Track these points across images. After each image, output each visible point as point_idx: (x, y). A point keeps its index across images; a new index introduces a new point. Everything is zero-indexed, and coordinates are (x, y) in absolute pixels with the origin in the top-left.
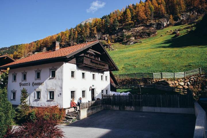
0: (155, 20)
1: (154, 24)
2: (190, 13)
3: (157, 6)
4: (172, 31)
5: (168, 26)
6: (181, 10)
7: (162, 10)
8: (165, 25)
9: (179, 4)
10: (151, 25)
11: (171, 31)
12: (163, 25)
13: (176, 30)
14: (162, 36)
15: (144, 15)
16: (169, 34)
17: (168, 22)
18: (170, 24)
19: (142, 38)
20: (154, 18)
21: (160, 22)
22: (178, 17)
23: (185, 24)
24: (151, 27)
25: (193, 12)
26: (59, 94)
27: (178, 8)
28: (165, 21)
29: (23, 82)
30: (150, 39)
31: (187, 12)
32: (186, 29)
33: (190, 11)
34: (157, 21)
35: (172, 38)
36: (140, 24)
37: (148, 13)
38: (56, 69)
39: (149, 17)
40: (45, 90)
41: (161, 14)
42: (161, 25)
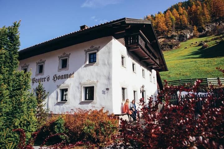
0: (177, 32)
1: (175, 36)
2: (216, 24)
3: (179, 17)
4: (198, 43)
5: (191, 37)
6: (206, 21)
7: (184, 21)
8: (188, 37)
9: (204, 14)
10: (172, 37)
11: (196, 43)
12: (186, 37)
13: (201, 42)
14: (186, 48)
15: (165, 26)
16: (194, 45)
17: (191, 33)
18: (194, 36)
19: (164, 51)
20: (175, 29)
21: (182, 34)
22: (203, 28)
23: (211, 35)
24: (172, 39)
25: (219, 22)
26: (105, 90)
27: (202, 18)
28: (189, 33)
29: (39, 77)
30: (173, 52)
31: (213, 22)
32: (214, 40)
33: (216, 21)
34: (179, 33)
35: (198, 50)
36: (160, 36)
37: (168, 24)
38: (98, 50)
39: (170, 28)
40: (77, 84)
41: (184, 25)
42: (184, 37)
